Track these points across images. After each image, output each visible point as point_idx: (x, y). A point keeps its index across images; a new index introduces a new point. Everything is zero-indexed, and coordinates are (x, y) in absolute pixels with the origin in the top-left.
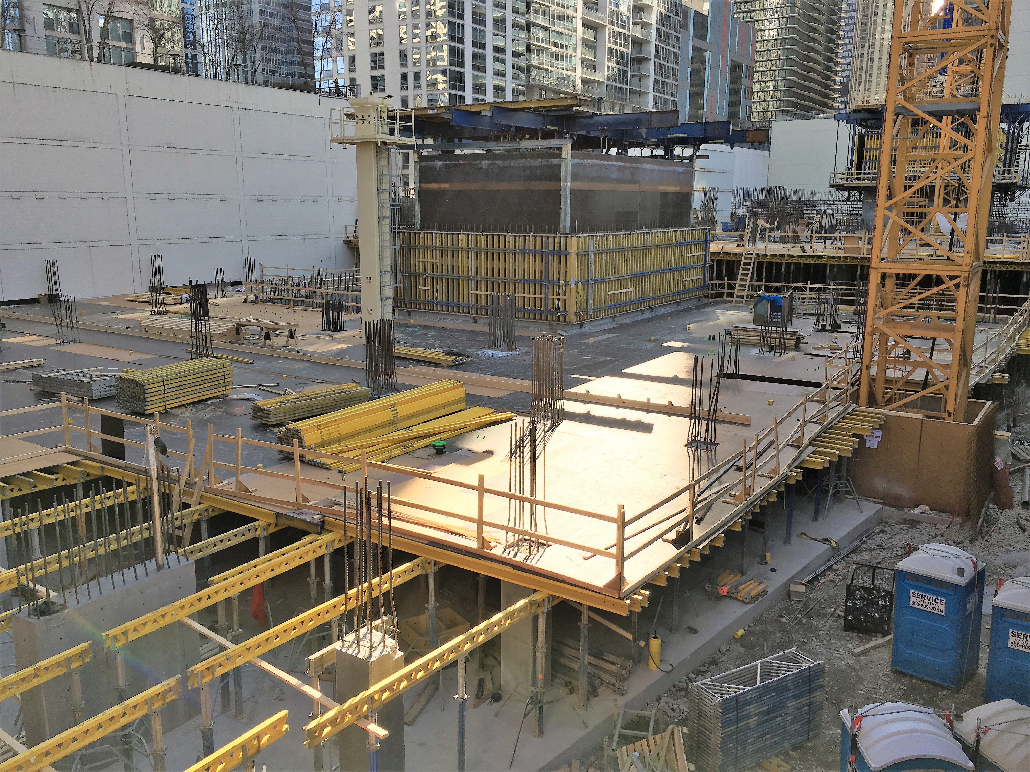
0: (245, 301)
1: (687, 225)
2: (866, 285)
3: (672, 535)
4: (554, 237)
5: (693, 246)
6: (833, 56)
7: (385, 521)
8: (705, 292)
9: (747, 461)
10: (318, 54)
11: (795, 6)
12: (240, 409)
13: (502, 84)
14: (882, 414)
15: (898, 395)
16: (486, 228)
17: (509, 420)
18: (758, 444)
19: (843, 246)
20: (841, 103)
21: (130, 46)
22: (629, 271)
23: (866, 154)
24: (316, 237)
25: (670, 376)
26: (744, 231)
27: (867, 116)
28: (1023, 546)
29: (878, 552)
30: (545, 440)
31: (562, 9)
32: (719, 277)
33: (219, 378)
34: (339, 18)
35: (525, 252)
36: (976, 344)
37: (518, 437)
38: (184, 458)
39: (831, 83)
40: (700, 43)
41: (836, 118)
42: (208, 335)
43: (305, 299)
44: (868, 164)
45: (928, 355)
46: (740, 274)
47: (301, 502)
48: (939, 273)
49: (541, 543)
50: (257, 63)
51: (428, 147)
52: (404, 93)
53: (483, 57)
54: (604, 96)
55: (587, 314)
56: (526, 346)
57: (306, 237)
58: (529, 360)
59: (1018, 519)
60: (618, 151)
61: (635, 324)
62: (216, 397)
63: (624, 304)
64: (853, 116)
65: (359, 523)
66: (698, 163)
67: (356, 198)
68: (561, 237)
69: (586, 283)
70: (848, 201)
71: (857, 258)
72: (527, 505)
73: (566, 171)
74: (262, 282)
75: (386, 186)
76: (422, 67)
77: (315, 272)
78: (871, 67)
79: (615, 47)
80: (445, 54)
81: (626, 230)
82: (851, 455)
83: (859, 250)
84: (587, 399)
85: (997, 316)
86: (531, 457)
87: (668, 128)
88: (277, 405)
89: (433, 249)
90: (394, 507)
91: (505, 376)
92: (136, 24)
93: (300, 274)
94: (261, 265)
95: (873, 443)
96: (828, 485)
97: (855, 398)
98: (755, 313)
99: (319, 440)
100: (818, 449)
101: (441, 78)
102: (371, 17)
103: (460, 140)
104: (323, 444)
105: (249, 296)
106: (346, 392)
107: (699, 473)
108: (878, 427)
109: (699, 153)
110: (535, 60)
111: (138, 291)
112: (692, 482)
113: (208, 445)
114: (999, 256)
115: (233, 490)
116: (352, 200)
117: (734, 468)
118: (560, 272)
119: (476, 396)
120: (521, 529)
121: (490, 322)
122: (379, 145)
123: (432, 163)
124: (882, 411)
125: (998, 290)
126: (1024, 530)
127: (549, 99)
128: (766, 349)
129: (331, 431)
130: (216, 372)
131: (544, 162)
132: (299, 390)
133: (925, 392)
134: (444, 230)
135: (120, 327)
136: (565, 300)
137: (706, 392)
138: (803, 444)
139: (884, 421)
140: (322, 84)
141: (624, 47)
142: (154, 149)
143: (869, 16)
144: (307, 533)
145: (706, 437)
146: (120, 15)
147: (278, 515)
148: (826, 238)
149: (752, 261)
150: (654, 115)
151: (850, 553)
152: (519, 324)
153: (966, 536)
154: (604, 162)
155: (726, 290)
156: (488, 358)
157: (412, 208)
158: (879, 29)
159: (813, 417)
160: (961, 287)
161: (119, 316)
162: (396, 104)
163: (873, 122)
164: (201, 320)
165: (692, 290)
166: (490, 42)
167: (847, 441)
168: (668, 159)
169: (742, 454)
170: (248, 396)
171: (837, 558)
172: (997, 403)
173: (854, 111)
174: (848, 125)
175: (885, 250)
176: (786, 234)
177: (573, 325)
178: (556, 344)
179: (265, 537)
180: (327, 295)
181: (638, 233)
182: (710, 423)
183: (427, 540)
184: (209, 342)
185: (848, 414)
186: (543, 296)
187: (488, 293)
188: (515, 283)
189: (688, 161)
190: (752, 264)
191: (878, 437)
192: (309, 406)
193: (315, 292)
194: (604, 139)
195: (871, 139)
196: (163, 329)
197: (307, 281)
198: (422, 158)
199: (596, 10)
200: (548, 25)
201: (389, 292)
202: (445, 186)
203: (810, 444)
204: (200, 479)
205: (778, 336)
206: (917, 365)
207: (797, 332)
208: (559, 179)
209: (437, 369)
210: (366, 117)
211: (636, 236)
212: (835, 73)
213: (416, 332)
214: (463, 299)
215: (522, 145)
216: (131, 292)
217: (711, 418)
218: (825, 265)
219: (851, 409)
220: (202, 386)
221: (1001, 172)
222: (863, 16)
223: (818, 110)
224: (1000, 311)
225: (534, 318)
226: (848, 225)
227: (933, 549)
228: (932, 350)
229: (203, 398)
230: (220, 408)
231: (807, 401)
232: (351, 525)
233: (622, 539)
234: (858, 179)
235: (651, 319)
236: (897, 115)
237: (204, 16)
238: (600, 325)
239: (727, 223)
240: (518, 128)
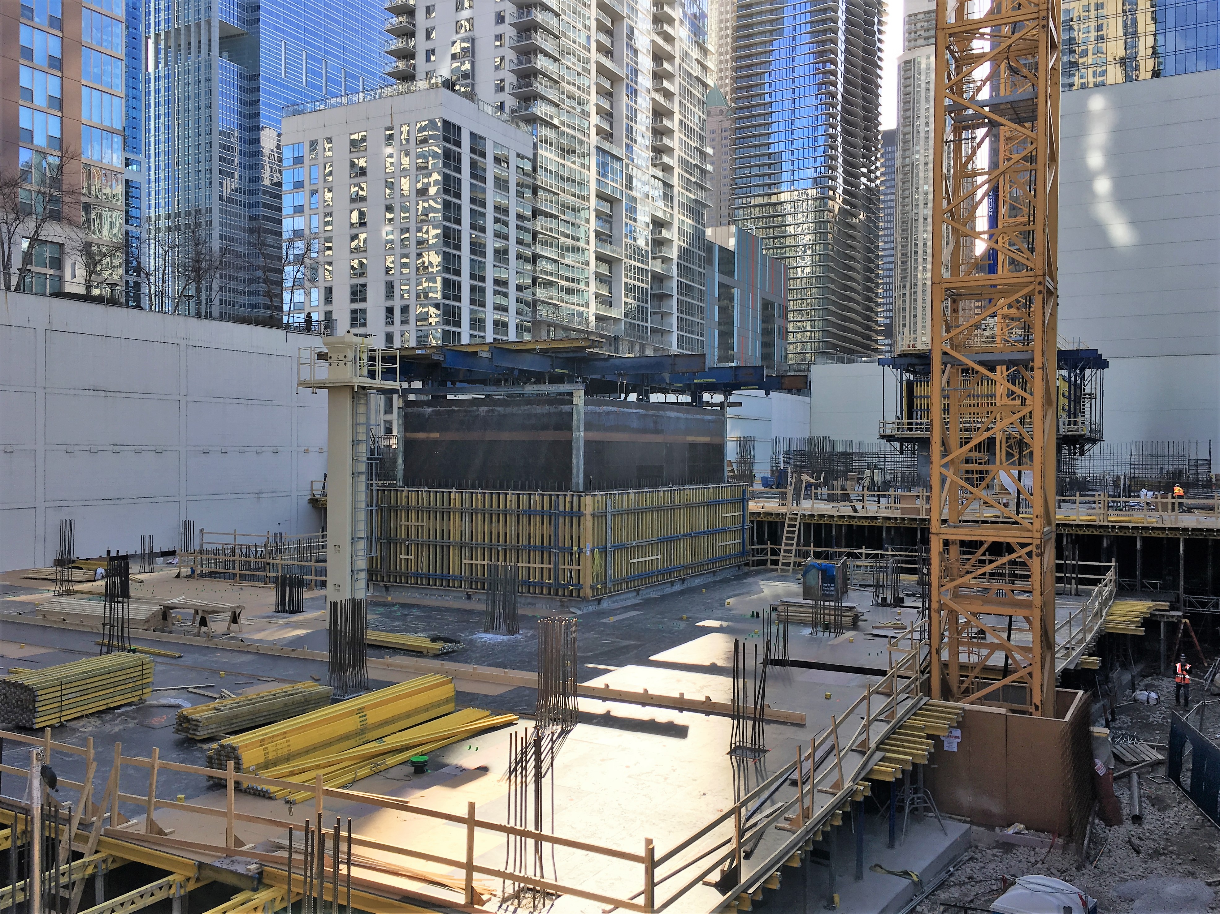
0: (178, 576)
1: (721, 480)
2: (928, 550)
3: (715, 876)
4: (565, 495)
5: (728, 505)
6: (873, 295)
7: (343, 869)
8: (745, 559)
9: (804, 772)
10: (288, 284)
11: (828, 243)
12: (160, 720)
13: (505, 319)
14: (960, 709)
15: (975, 684)
16: (484, 485)
17: (510, 724)
18: (814, 752)
19: (898, 506)
20: (885, 345)
21: (58, 273)
22: (655, 535)
23: (917, 402)
24: (274, 495)
25: (707, 663)
26: (786, 488)
27: (915, 361)
28: (1138, 873)
29: (969, 887)
30: (552, 753)
31: (573, 242)
32: (761, 541)
33: (135, 679)
34: (315, 246)
35: (530, 513)
36: (1059, 621)
37: (519, 748)
38: (81, 789)
39: (873, 324)
40: (727, 280)
41: (881, 362)
42: (126, 621)
43: (254, 573)
44: (919, 413)
45: (1005, 636)
46: (784, 538)
47: (232, 846)
48: (1008, 540)
49: (548, 894)
50: (214, 294)
51: (416, 391)
52: (389, 329)
53: (483, 290)
54: (621, 334)
55: (606, 587)
56: (531, 628)
57: (261, 495)
58: (534, 646)
59: (1130, 838)
60: (638, 397)
61: (663, 598)
62: (130, 704)
63: (650, 575)
64: (899, 361)
65: (309, 874)
66: (730, 411)
67: (325, 449)
68: (573, 496)
69: (604, 551)
70: (901, 453)
71: (915, 519)
72: (531, 842)
73: (578, 419)
74: (201, 552)
75: (363, 437)
76: (410, 299)
77: (271, 540)
78: (915, 308)
79: (632, 282)
80: (439, 285)
81: (650, 487)
82: (927, 762)
83: (917, 511)
84: (606, 695)
85: (1079, 586)
86: (536, 775)
87: (694, 373)
88: (210, 714)
89: (419, 510)
90: (356, 850)
91: (505, 667)
92: (67, 250)
93: (251, 541)
94: (202, 531)
95: (952, 745)
96: (903, 800)
97: (927, 689)
98: (804, 584)
99: (262, 760)
100: (888, 754)
101: (432, 310)
102: (354, 244)
103: (454, 383)
104: (267, 765)
105: (184, 570)
106: (301, 692)
107: (747, 791)
108: (956, 725)
109: (731, 400)
110: (542, 294)
111: (39, 566)
112: (738, 804)
113: (113, 772)
114: (1074, 517)
115: (143, 832)
116: (321, 451)
117: (788, 782)
118: (572, 537)
119: (468, 694)
120: (522, 874)
121: (488, 599)
122: (356, 390)
123: (421, 409)
124: (959, 704)
125: (1077, 557)
126: (1138, 852)
127: (557, 340)
128: (820, 629)
129: (278, 747)
130: (132, 670)
131: (552, 409)
132: (240, 691)
133: (1007, 681)
134: (433, 487)
135: (12, 612)
136: (579, 570)
137: (750, 684)
138: (869, 748)
139: (963, 717)
140: (291, 318)
141: (643, 282)
142: (76, 392)
143: (909, 255)
144: (237, 890)
145: (753, 743)
146: (49, 239)
147: (201, 866)
148: (879, 496)
149: (798, 523)
150: (677, 359)
151: (936, 890)
152: (522, 600)
153: (1071, 862)
154: (622, 409)
155: (769, 557)
156: (484, 644)
157: (395, 461)
158: (921, 268)
159: (880, 714)
160: (1034, 556)
161: (12, 598)
162: (378, 343)
163: (922, 367)
164: (118, 602)
165: (730, 557)
166: (490, 273)
167: (921, 743)
168: (696, 406)
169: (797, 765)
170: (172, 702)
171: (920, 897)
172: (1089, 693)
173: (900, 355)
174: (894, 370)
175: (946, 511)
176: (834, 492)
177: (588, 601)
178: (568, 627)
179: (182, 897)
180: (283, 566)
181: (664, 491)
182: (757, 723)
183: (398, 895)
184: (126, 630)
185: (920, 709)
186: (552, 566)
187: (486, 562)
188: (518, 551)
189: (719, 408)
190: (797, 526)
191: (958, 737)
192: (251, 713)
193: (269, 564)
194: (622, 383)
195: (921, 386)
196: (68, 614)
197: (259, 549)
198: (408, 404)
199: (611, 243)
200: (557, 258)
201: (362, 564)
202: (435, 435)
203: (878, 749)
204: (99, 818)
205: (832, 612)
206: (994, 648)
207: (854, 607)
208: (570, 429)
209: (420, 660)
210: (342, 357)
211: (661, 494)
212: (877, 313)
213: (395, 611)
214: (455, 569)
215: (526, 389)
216: (30, 566)
217: (757, 716)
218: (880, 528)
219: (922, 702)
220: (112, 690)
221: (1067, 423)
222: (902, 254)
223: (861, 352)
224: (1082, 582)
225: (542, 593)
226: (903, 481)
227: (1033, 883)
228: (1010, 630)
229: (112, 705)
230: (134, 718)
231: (870, 694)
232: (298, 876)
233: (651, 884)
234: (910, 429)
235: (682, 592)
236: (945, 364)
237: (152, 241)
238: (622, 600)
239: (767, 478)
240: (521, 371)
